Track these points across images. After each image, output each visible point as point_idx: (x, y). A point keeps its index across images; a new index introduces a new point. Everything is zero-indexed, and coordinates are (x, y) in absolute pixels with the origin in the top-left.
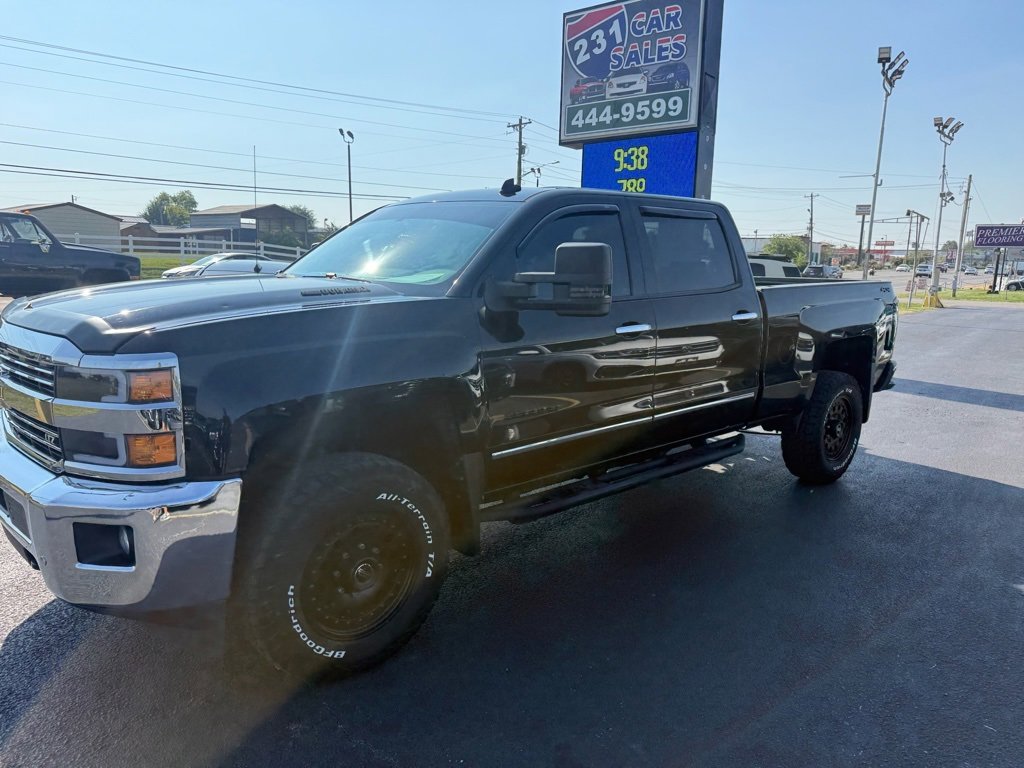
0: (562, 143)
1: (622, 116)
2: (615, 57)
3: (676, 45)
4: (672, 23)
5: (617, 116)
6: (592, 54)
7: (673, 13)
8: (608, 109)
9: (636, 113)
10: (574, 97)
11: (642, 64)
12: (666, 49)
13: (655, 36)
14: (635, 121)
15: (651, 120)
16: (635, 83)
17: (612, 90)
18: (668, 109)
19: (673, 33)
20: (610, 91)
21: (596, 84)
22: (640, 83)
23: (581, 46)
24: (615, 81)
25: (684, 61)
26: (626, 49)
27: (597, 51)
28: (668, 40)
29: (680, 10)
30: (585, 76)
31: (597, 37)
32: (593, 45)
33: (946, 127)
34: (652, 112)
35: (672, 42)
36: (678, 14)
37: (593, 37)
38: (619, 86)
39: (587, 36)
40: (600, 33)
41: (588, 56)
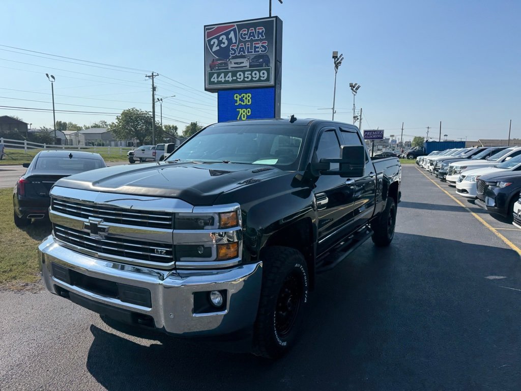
0: (206, 90)
1: (237, 78)
2: (232, 49)
3: (263, 46)
4: (260, 36)
5: (235, 78)
6: (220, 47)
7: (261, 31)
8: (230, 74)
9: (244, 77)
10: (212, 67)
11: (246, 53)
12: (258, 47)
13: (252, 41)
14: (244, 81)
15: (252, 81)
16: (243, 63)
17: (232, 65)
18: (260, 76)
19: (261, 40)
20: (230, 66)
21: (223, 62)
22: (246, 63)
23: (214, 43)
24: (233, 61)
25: (268, 54)
26: (238, 46)
27: (223, 46)
28: (259, 43)
29: (264, 30)
30: (217, 58)
31: (223, 39)
32: (220, 42)
33: (354, 87)
34: (252, 77)
35: (261, 44)
36: (263, 31)
37: (221, 39)
38: (235, 63)
39: (218, 38)
40: (224, 37)
41: (218, 48)
